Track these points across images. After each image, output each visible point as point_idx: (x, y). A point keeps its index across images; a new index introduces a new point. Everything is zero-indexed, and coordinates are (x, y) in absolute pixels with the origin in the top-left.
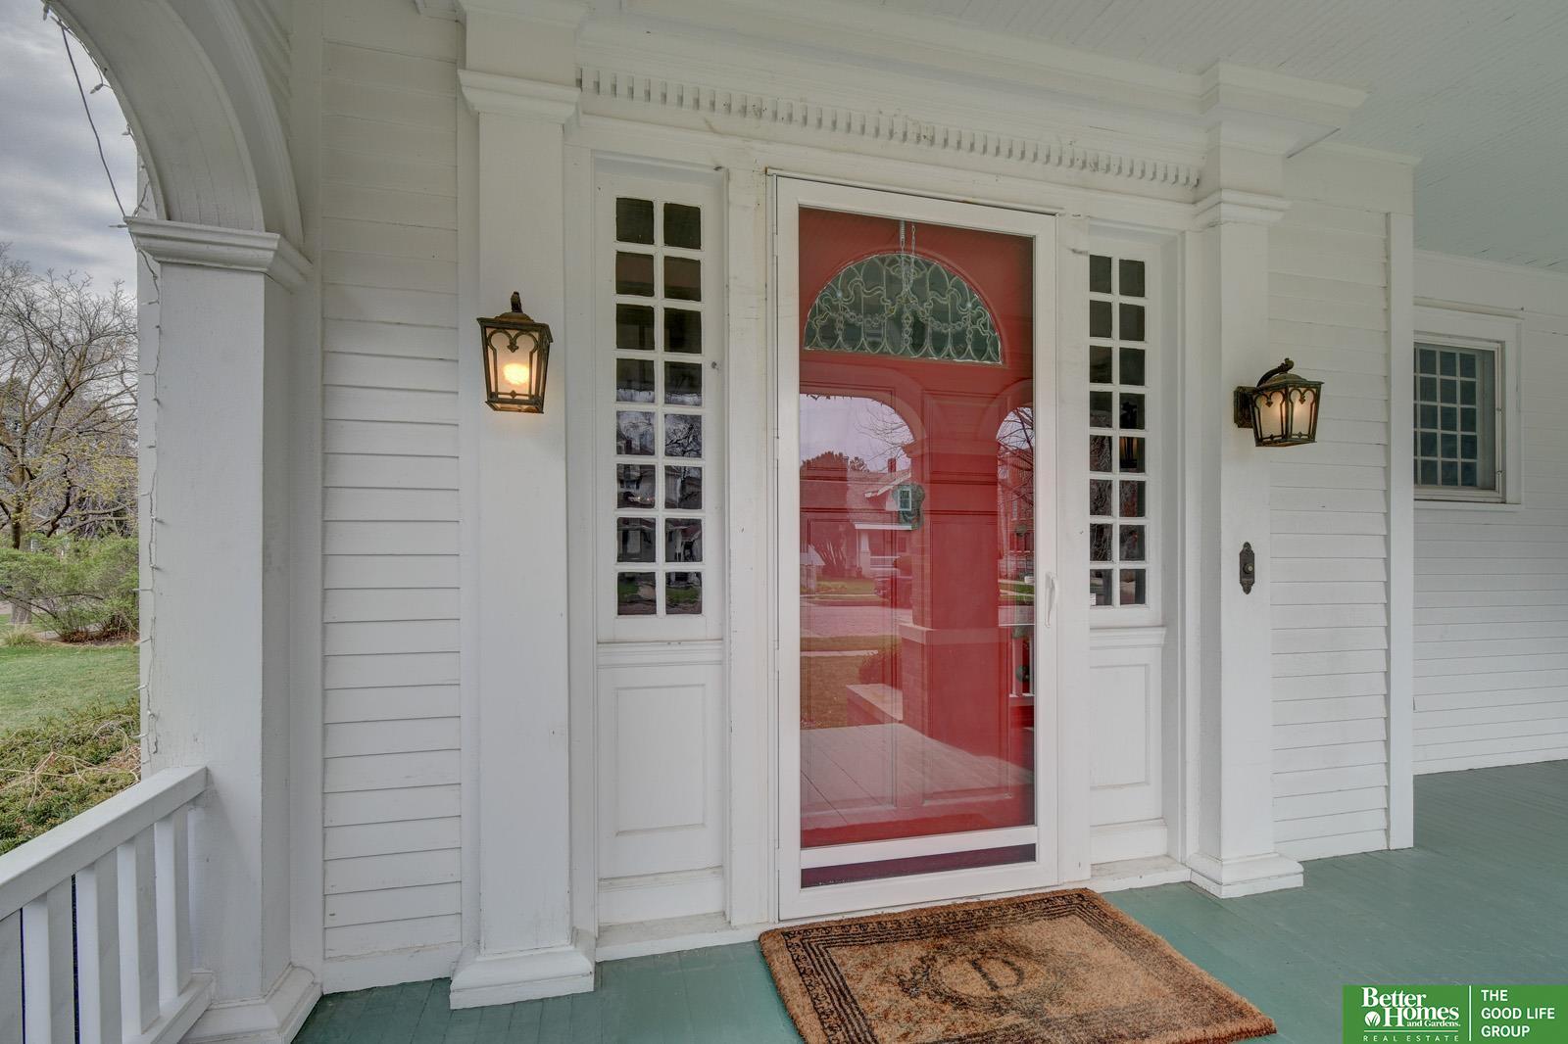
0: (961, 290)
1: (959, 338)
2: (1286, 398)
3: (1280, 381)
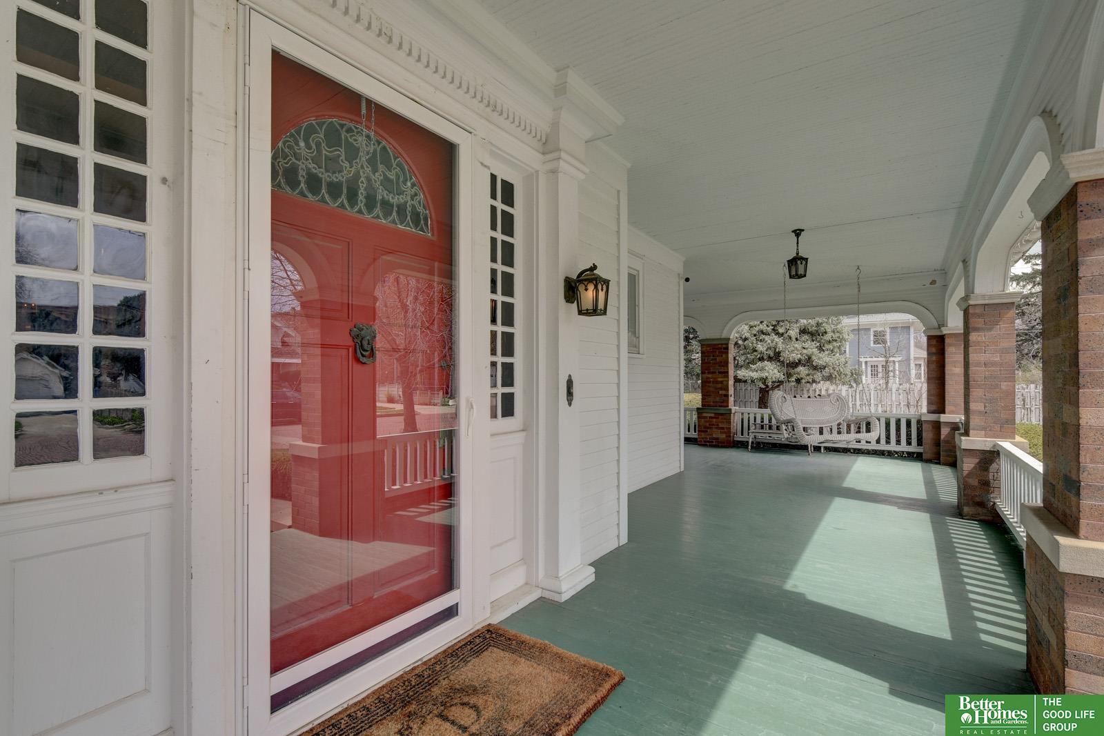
0: (402, 169)
1: (401, 209)
2: (596, 287)
3: (589, 277)
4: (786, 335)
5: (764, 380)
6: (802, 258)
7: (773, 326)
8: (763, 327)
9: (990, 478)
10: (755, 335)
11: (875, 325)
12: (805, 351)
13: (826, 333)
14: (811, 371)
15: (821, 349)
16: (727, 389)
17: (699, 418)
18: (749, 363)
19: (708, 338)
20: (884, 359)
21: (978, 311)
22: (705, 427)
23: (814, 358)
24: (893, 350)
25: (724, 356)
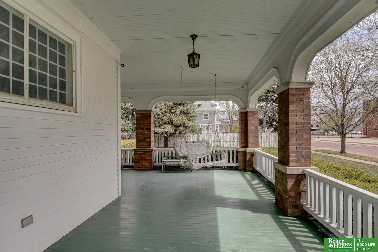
4: (175, 113)
5: (166, 133)
6: (196, 54)
7: (170, 109)
8: (166, 110)
9: (301, 190)
10: (163, 113)
11: (204, 112)
12: (182, 120)
13: (190, 113)
14: (185, 129)
15: (188, 120)
16: (150, 138)
17: (135, 154)
18: (160, 125)
19: (140, 110)
20: (208, 124)
21: (293, 92)
22: (138, 160)
23: (186, 123)
24: (210, 121)
25: (148, 120)
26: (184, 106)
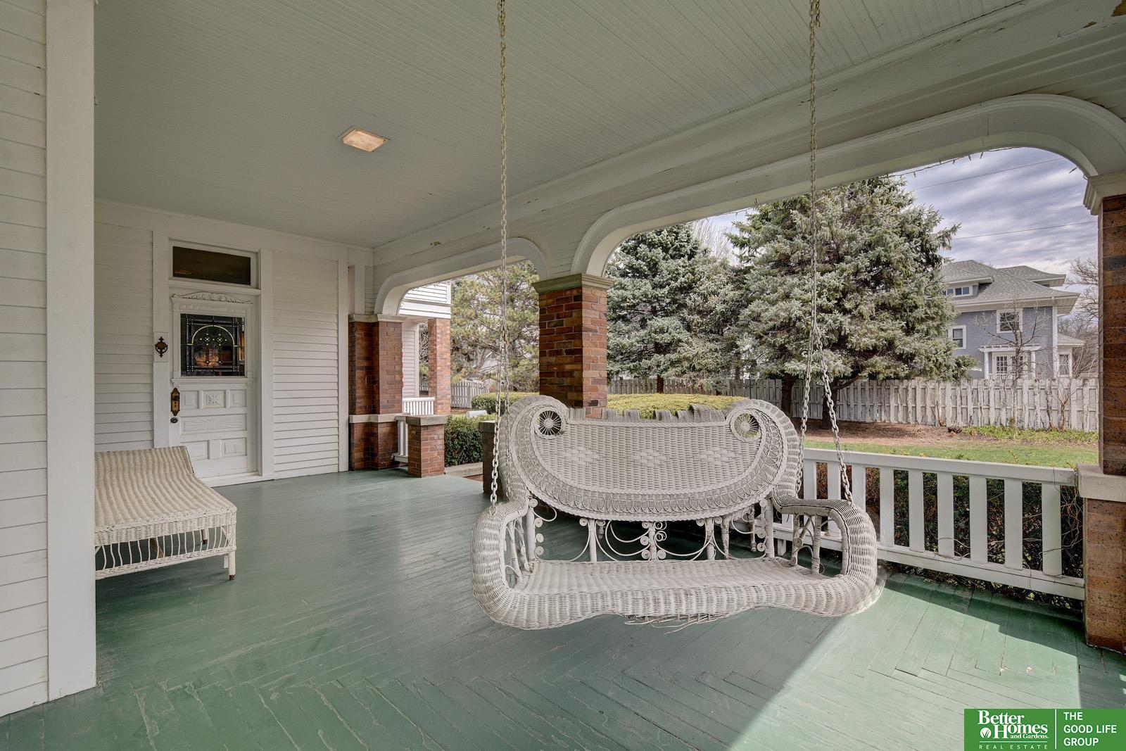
4: (855, 312)
7: (836, 299)
8: (822, 302)
12: (883, 334)
13: (916, 307)
14: (892, 363)
15: (909, 330)
18: (802, 352)
19: (551, 276)
20: (1014, 349)
23: (897, 343)
24: (1027, 337)
25: (574, 315)
26: (890, 283)
